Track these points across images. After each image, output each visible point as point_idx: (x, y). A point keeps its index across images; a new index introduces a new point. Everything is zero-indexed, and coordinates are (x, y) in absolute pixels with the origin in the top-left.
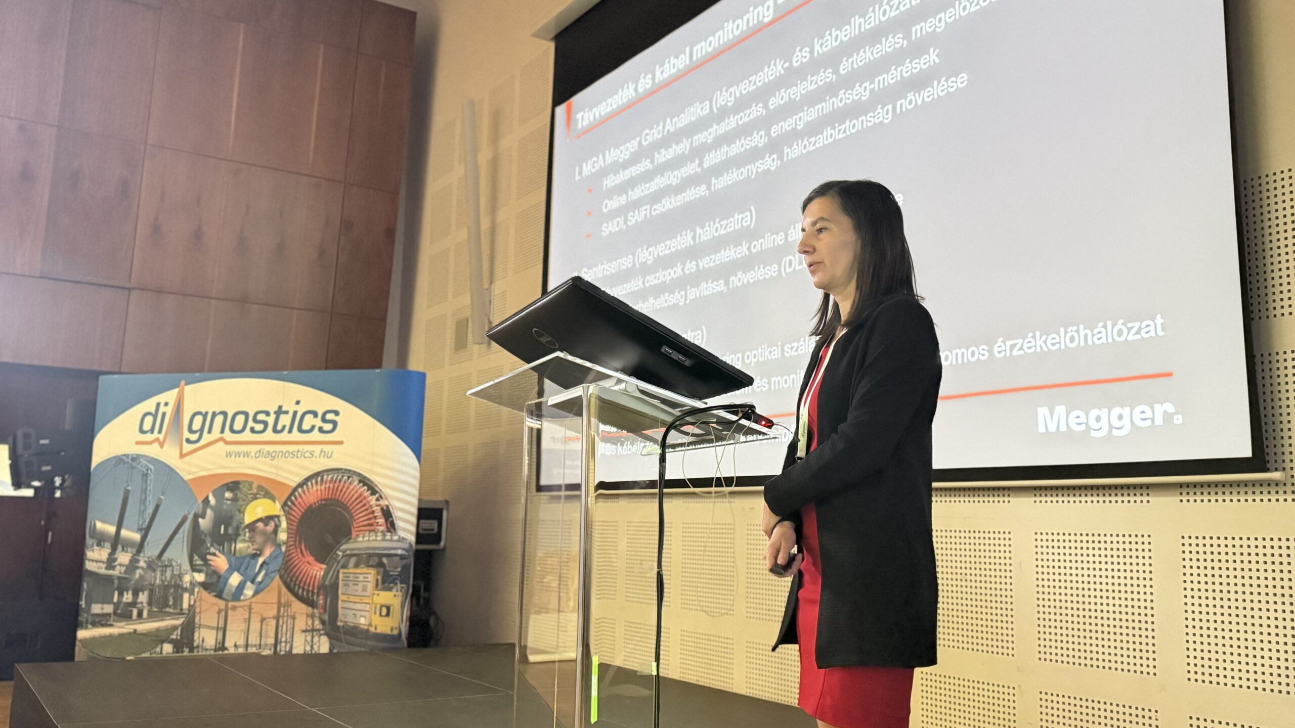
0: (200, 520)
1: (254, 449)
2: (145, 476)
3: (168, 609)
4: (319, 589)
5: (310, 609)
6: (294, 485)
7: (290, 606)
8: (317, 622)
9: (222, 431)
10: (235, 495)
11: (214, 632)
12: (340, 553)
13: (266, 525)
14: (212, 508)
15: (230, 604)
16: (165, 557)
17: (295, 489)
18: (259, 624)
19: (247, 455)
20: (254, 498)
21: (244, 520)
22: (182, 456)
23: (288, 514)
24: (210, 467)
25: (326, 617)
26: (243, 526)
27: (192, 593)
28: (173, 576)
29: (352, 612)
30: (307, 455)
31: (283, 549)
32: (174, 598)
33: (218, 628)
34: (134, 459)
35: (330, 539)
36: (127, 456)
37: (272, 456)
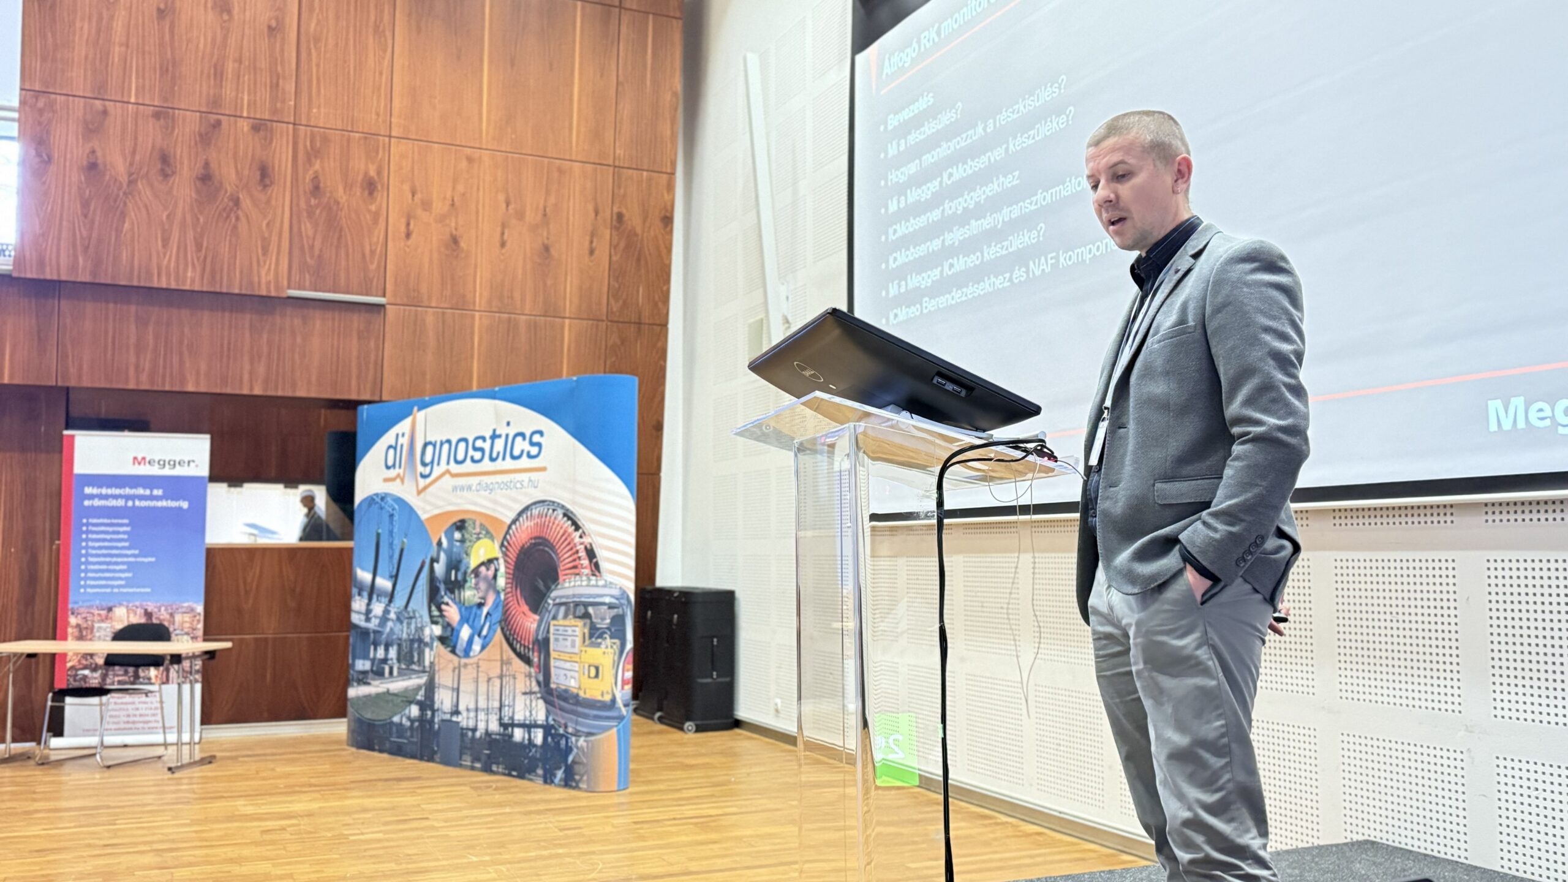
0: (436, 565)
1: (473, 481)
2: (392, 516)
3: (414, 667)
4: (534, 644)
5: (527, 667)
6: (508, 522)
7: (510, 664)
8: (534, 683)
9: (448, 463)
10: (463, 535)
11: (450, 692)
12: (550, 601)
13: (488, 569)
14: (445, 551)
15: (464, 661)
16: (409, 609)
17: (510, 527)
18: (485, 685)
19: (469, 488)
20: (478, 539)
21: (469, 563)
22: (419, 492)
23: (505, 555)
24: (441, 503)
25: (541, 678)
26: (469, 571)
27: (432, 649)
28: (417, 629)
29: (563, 672)
30: (519, 485)
31: (502, 596)
32: (419, 654)
33: (453, 689)
34: (383, 499)
35: (541, 585)
36: (377, 495)
37: (489, 488)
